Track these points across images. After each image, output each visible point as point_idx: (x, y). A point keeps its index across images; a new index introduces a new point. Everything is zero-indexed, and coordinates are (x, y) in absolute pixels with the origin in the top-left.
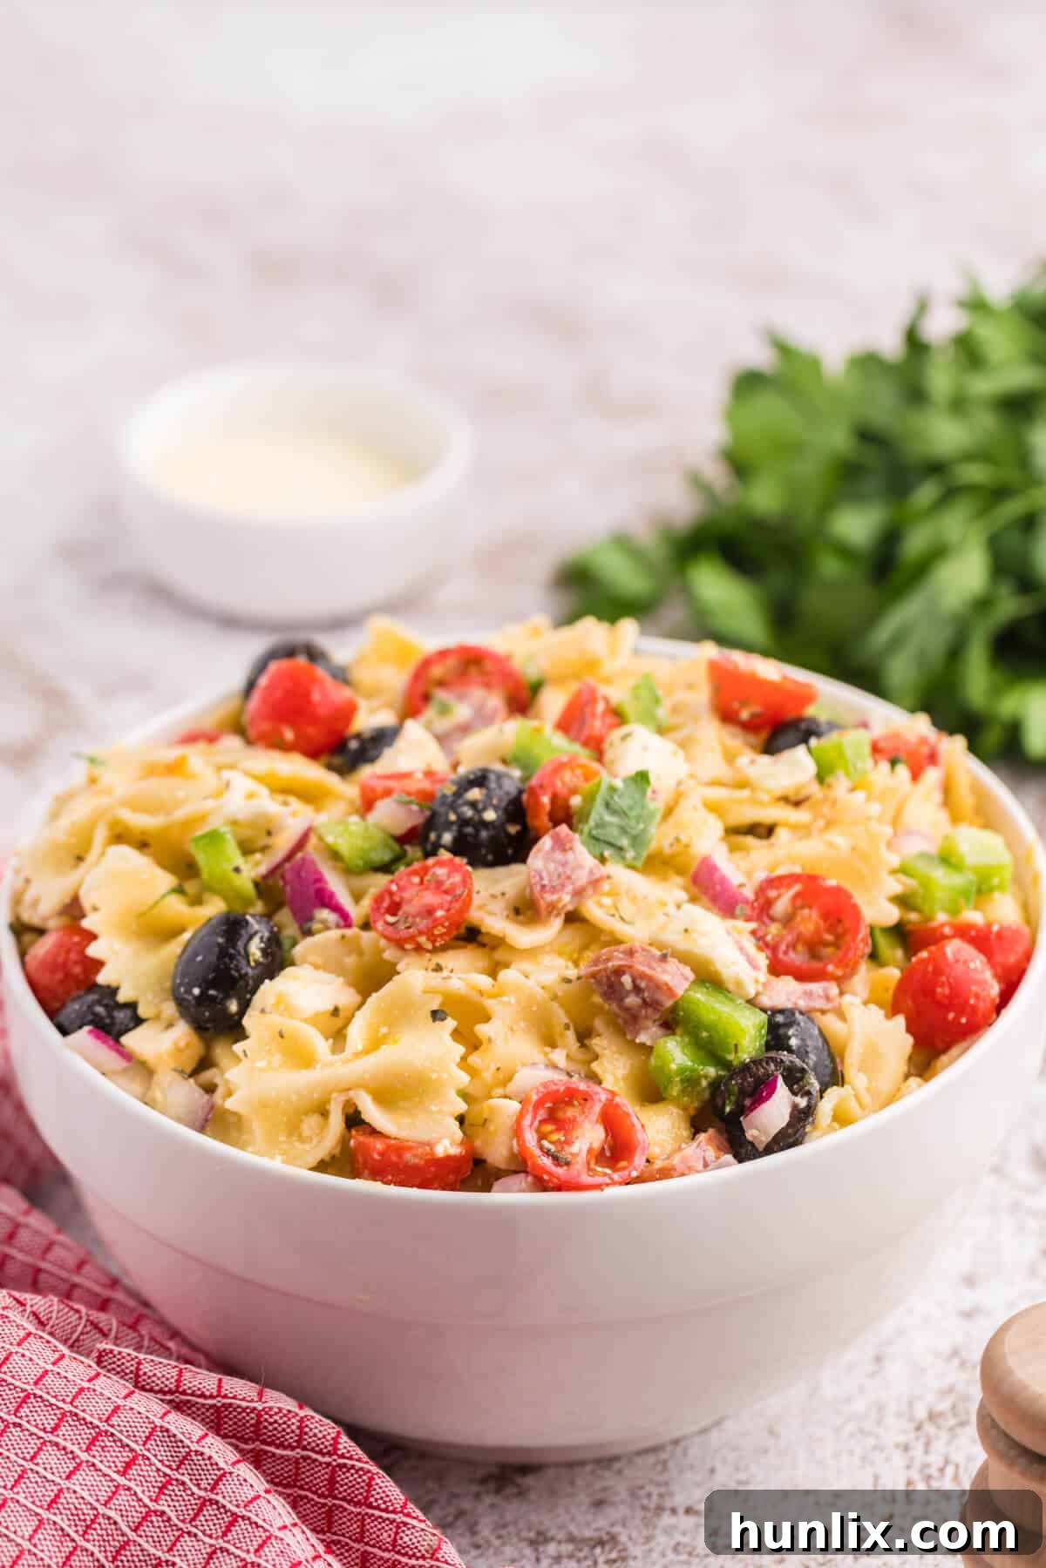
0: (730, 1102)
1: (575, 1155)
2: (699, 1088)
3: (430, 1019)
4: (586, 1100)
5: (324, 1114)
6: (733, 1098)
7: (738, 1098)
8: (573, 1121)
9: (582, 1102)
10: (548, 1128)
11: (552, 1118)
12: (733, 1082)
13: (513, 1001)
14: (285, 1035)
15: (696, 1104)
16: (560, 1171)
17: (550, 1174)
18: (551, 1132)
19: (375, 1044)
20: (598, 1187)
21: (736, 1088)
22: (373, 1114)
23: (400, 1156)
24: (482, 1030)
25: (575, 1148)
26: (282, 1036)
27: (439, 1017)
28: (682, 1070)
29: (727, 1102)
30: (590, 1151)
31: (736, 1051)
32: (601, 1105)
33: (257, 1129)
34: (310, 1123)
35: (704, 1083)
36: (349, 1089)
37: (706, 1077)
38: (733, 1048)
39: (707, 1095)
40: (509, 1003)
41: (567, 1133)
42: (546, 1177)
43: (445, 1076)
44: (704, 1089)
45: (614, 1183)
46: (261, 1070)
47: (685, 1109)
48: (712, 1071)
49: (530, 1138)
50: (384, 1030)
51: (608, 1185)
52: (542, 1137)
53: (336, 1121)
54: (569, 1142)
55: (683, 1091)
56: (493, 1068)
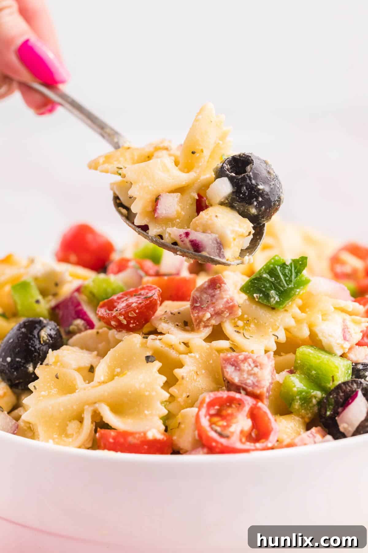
0: (330, 409)
1: (232, 433)
2: (311, 405)
3: (145, 361)
4: (239, 404)
5: (81, 421)
6: (331, 407)
7: (334, 407)
8: (232, 415)
9: (238, 405)
10: (215, 419)
11: (219, 414)
12: (331, 397)
13: (197, 356)
14: (59, 376)
15: (310, 415)
16: (223, 441)
17: (217, 442)
18: (218, 421)
19: (112, 377)
20: (247, 451)
21: (333, 400)
22: (109, 417)
23: (125, 439)
24: (178, 372)
25: (232, 429)
26: (57, 378)
27: (150, 360)
28: (300, 392)
29: (328, 409)
30: (242, 432)
31: (333, 381)
32: (250, 407)
33: (40, 430)
34: (73, 426)
35: (314, 401)
36: (95, 403)
37: (315, 397)
38: (331, 379)
39: (316, 409)
40: (195, 357)
41: (228, 421)
42: (214, 444)
43: (154, 393)
44: (314, 405)
45: (257, 449)
46: (43, 396)
47: (303, 418)
48: (319, 394)
49: (205, 422)
50: (118, 370)
51: (253, 450)
52: (211, 424)
53: (88, 424)
54: (228, 426)
55: (301, 405)
56: (185, 395)
